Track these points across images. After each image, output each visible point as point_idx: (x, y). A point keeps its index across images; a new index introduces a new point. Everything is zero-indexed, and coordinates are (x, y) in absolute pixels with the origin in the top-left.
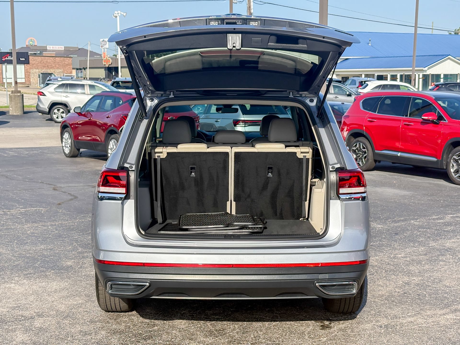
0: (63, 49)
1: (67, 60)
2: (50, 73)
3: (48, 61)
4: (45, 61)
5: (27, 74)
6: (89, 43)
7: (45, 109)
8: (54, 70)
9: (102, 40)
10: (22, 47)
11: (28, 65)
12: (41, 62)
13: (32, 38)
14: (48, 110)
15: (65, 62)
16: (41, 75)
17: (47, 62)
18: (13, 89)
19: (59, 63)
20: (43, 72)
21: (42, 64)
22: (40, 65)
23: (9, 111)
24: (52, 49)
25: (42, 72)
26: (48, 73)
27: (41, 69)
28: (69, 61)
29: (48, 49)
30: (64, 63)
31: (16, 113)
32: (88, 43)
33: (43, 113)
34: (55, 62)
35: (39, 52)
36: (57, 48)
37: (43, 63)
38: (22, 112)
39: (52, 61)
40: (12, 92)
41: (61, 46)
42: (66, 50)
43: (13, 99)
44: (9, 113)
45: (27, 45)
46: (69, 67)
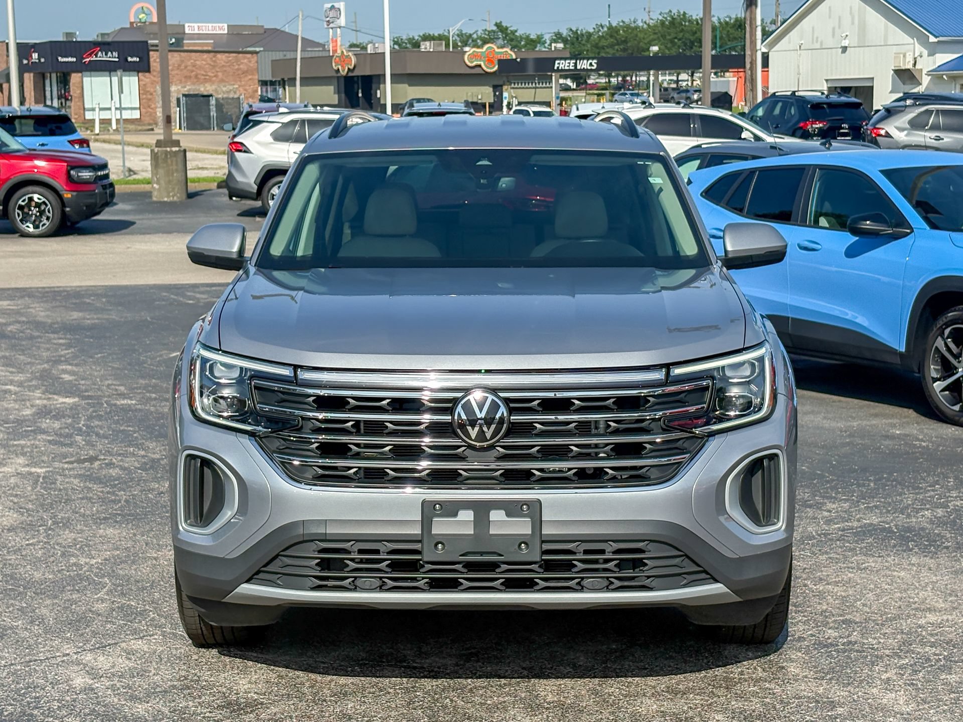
0: (226, 32)
1: (246, 61)
2: (206, 93)
3: (198, 63)
4: (189, 63)
5: (144, 96)
6: (300, 16)
7: (249, 185)
8: (214, 87)
9: (329, 5)
10: (122, 28)
11: (147, 74)
12: (179, 66)
13: (145, 5)
14: (256, 187)
15: (239, 65)
16: (183, 101)
17: (194, 66)
18: (162, 137)
19: (225, 69)
20: (187, 93)
21: (182, 70)
22: (177, 74)
23: (151, 192)
24: (196, 31)
25: (185, 90)
26: (201, 93)
27: (183, 85)
28: (250, 62)
29: (187, 31)
30: (237, 67)
31: (168, 196)
32: (298, 16)
33: (242, 195)
34: (214, 67)
35: (173, 40)
36: (210, 28)
37: (186, 67)
38: (184, 196)
39: (208, 64)
40: (159, 144)
41: (221, 25)
42: (233, 34)
43: (160, 161)
44: (151, 197)
45: (132, 23)
46: (250, 77)
